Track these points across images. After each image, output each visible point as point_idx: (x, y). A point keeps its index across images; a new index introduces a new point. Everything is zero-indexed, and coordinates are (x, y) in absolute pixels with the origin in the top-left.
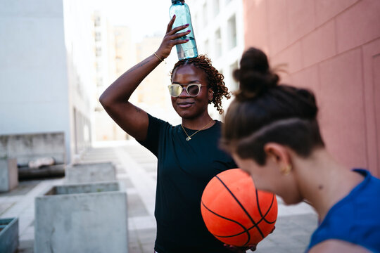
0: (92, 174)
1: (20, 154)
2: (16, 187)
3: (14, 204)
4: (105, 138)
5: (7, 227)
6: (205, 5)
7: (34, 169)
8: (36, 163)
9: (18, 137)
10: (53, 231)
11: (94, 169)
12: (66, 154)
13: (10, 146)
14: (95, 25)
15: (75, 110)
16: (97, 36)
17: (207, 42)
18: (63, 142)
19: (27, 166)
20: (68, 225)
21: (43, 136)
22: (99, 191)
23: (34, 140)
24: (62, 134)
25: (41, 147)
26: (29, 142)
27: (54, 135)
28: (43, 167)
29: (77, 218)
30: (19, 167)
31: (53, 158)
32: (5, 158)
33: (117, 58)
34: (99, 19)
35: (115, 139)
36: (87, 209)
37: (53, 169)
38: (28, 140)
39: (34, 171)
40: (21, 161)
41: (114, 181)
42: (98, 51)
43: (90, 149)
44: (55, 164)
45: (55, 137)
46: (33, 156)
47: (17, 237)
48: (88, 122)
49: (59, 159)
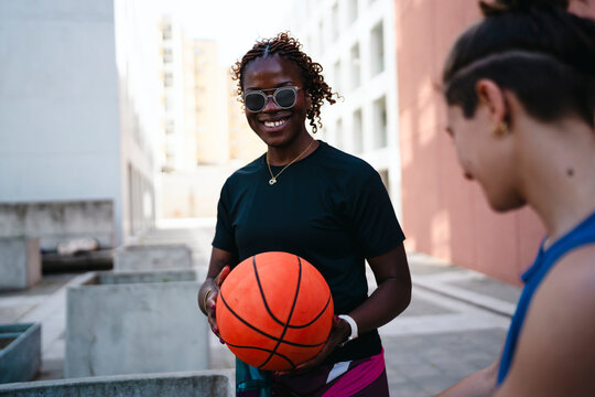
0: (156, 262)
1: (44, 232)
2: (38, 284)
3: (34, 308)
4: (177, 214)
5: (23, 336)
6: (335, 7)
7: (66, 256)
8: (70, 247)
9: (42, 206)
10: (94, 340)
11: (159, 255)
12: (116, 235)
13: (29, 221)
14: (164, 38)
15: (130, 167)
16: (167, 55)
17: (338, 64)
18: (110, 215)
19: (55, 251)
20: (116, 331)
21: (82, 206)
22: (165, 281)
23: (68, 212)
24: (109, 203)
25: (77, 223)
26: (58, 214)
27: (98, 204)
28: (79, 253)
29: (131, 321)
30: (44, 252)
31: (96, 240)
32: (22, 238)
33: (197, 87)
34: (169, 28)
35: (192, 215)
36: (146, 309)
37: (96, 256)
38: (58, 210)
39: (66, 260)
40: (46, 244)
41: (188, 269)
42: (167, 78)
43: (153, 230)
44: (99, 248)
45: (100, 208)
46: (65, 237)
47: (38, 353)
48: (151, 188)
49: (105, 241)
